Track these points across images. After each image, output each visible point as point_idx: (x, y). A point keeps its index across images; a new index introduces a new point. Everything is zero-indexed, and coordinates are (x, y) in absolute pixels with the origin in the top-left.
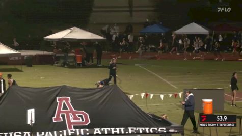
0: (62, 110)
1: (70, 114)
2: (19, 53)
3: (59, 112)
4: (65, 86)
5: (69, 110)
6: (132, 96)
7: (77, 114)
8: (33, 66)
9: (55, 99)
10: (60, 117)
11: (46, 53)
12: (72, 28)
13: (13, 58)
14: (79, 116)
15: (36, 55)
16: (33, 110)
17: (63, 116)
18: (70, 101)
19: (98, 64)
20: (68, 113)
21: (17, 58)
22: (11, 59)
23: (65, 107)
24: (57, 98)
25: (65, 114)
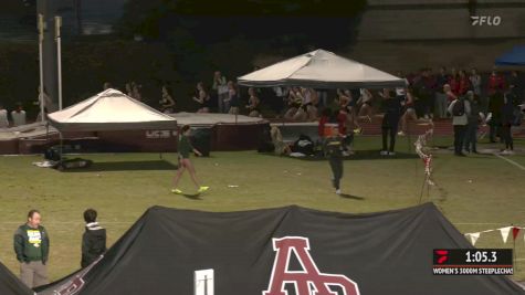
0: (286, 271)
1: (308, 283)
2: (173, 119)
3: (281, 276)
4: (294, 208)
5: (305, 272)
6: (477, 235)
7: (326, 284)
8: (211, 154)
9: (269, 241)
10: (283, 290)
11: (243, 119)
12: (313, 53)
13: (155, 134)
14: (332, 288)
15: (216, 126)
16: (210, 273)
17: (290, 288)
18: (307, 249)
19: (385, 149)
20: (302, 280)
21: (166, 134)
22: (149, 135)
23: (295, 265)
24: (274, 240)
25: (295, 282)
